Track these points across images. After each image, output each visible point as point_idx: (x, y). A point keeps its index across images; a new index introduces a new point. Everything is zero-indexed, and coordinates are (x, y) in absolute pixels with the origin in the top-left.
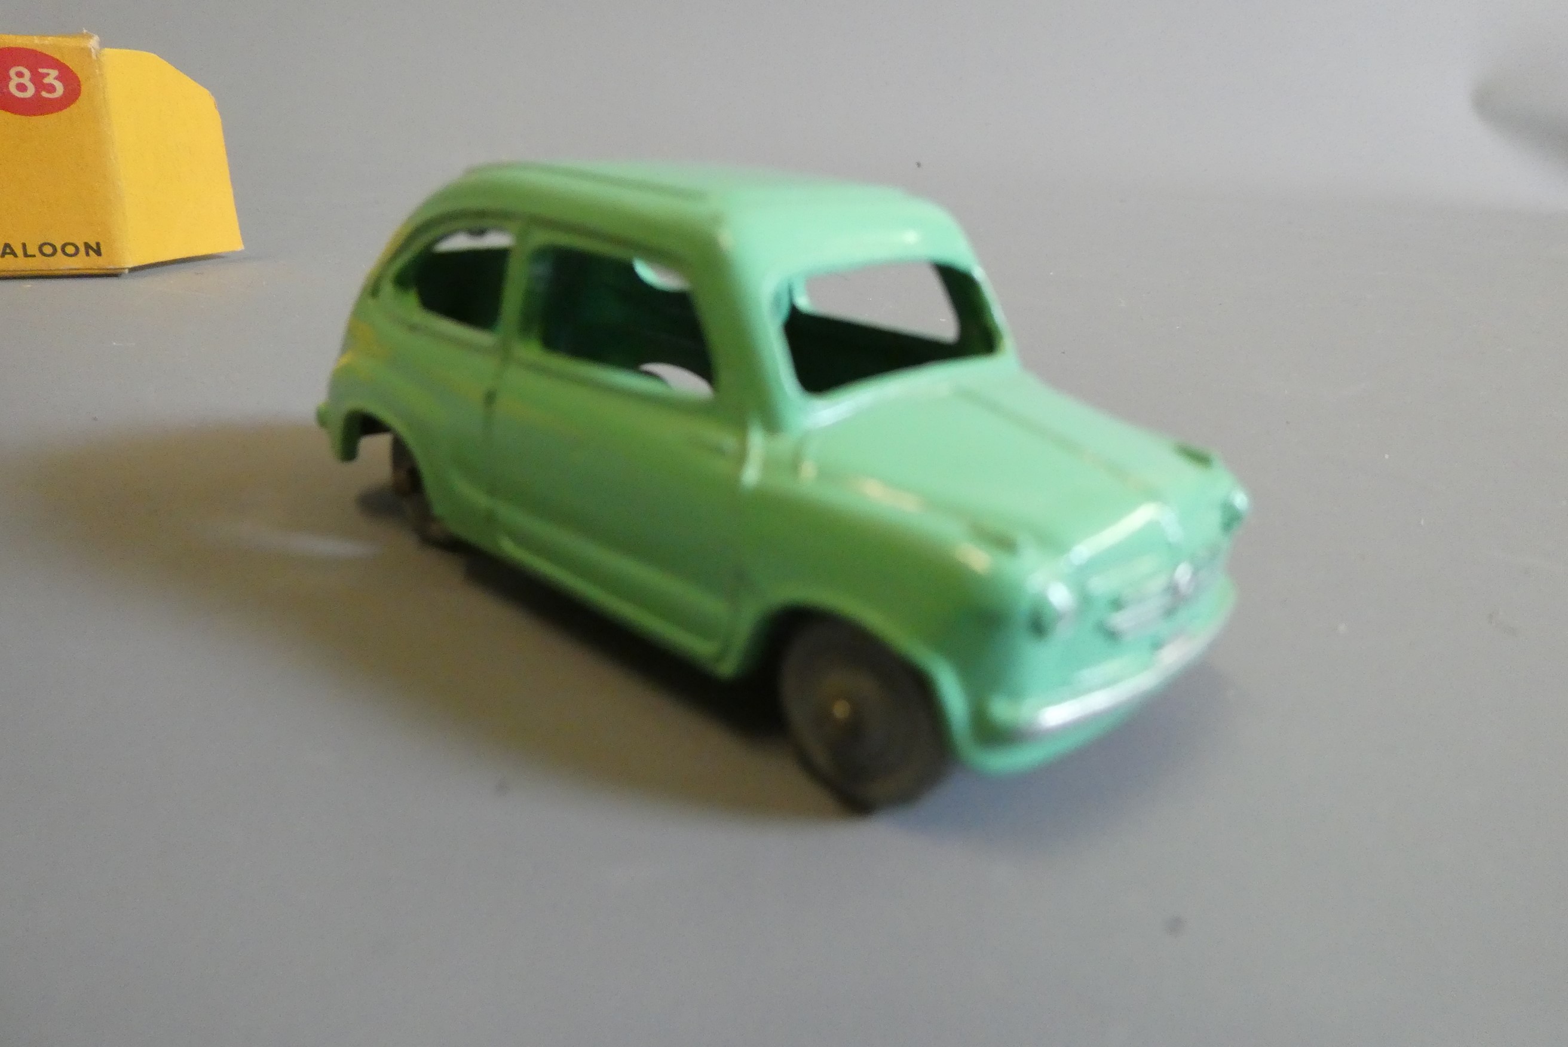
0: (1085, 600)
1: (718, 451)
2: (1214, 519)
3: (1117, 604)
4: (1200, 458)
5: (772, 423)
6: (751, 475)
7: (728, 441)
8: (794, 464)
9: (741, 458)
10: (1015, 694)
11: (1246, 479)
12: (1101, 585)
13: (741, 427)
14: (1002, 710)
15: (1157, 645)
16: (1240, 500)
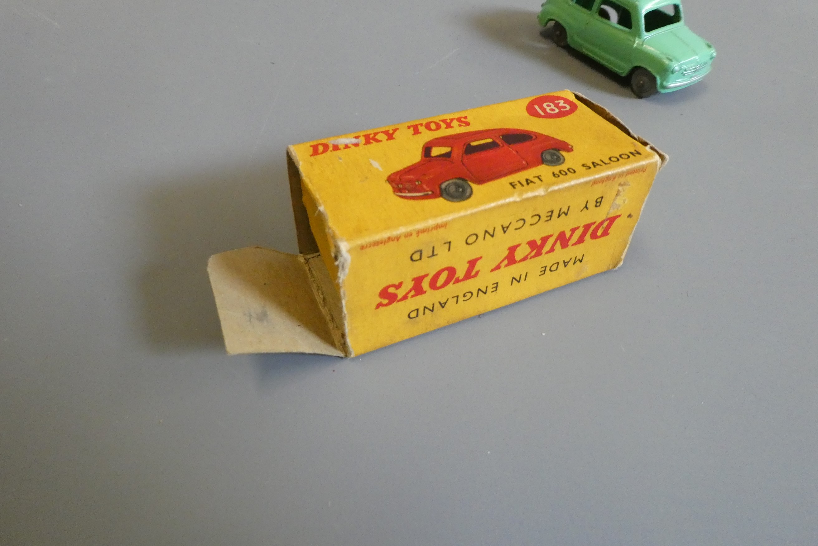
0: (681, 69)
1: (630, 40)
2: (709, 57)
3: (685, 70)
4: (709, 46)
5: (640, 37)
6: (635, 45)
7: (633, 40)
8: (642, 45)
9: (634, 42)
10: (668, 82)
11: (717, 51)
12: (684, 67)
13: (635, 37)
14: (665, 83)
15: (691, 77)
16: (715, 54)
